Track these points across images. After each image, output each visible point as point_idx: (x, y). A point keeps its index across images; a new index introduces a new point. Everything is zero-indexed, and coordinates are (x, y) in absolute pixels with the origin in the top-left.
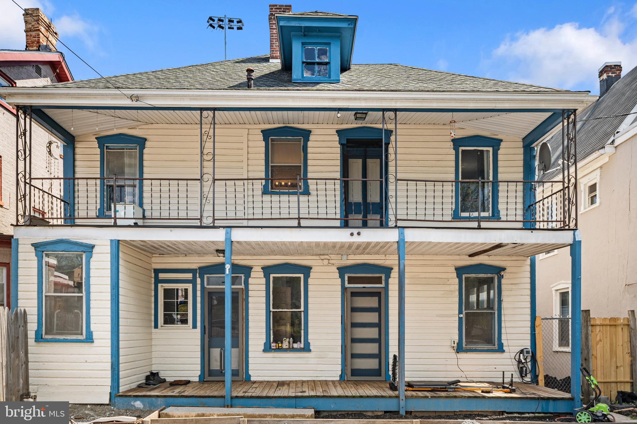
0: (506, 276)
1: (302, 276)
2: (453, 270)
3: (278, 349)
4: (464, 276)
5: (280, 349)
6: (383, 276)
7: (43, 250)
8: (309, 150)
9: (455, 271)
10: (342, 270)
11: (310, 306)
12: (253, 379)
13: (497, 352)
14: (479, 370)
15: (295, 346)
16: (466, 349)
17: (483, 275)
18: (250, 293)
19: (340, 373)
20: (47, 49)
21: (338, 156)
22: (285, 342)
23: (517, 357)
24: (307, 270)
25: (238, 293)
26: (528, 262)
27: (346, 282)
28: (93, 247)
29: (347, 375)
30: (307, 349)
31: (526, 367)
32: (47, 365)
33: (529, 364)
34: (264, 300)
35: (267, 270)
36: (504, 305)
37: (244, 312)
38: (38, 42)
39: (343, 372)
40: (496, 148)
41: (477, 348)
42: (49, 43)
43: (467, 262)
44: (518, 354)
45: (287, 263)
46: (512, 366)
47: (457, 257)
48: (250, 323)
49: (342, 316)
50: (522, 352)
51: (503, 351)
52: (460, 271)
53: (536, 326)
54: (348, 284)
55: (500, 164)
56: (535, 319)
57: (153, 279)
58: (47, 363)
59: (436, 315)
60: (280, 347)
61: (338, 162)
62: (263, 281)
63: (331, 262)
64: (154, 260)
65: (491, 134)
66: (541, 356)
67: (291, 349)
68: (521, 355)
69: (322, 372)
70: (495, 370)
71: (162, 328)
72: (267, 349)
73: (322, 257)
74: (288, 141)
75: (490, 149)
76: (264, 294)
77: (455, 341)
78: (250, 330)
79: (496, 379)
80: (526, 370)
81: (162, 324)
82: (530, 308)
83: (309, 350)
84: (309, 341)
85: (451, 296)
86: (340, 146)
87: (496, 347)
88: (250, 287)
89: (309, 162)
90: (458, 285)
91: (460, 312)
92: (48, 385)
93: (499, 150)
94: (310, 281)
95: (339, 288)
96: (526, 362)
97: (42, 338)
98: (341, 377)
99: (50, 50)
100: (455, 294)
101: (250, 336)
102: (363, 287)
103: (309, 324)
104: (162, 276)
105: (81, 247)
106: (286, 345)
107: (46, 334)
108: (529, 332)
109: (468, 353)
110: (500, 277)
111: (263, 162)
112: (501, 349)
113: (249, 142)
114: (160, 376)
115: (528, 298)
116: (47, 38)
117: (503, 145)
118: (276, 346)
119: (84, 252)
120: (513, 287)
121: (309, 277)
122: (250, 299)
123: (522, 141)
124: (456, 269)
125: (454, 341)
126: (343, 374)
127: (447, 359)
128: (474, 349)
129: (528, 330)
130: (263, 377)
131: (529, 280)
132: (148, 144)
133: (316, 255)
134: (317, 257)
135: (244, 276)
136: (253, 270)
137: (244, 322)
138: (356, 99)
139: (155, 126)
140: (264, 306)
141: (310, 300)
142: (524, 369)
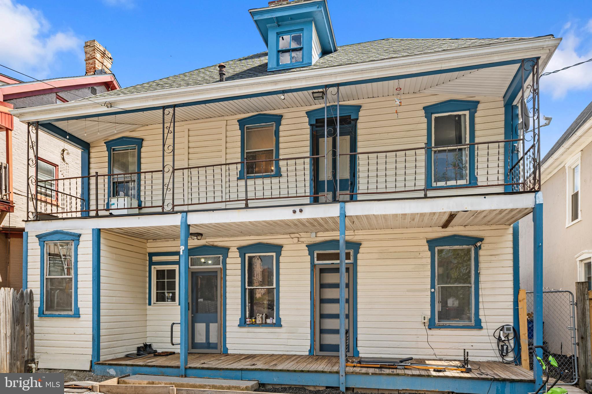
0: (484, 246)
1: (274, 254)
2: (424, 242)
3: (252, 324)
4: (436, 249)
5: (254, 325)
6: (351, 252)
7: (44, 240)
8: (281, 134)
9: (426, 244)
10: (311, 247)
11: (281, 283)
12: (230, 352)
13: (474, 328)
14: (454, 348)
15: (269, 321)
16: (439, 325)
17: (458, 246)
18: (228, 272)
19: (309, 348)
20: (102, 72)
21: (308, 137)
22: (258, 317)
23: (497, 334)
24: (278, 249)
25: (217, 272)
26: (511, 230)
27: (316, 259)
28: (79, 235)
29: (316, 350)
30: (278, 324)
31: (507, 346)
32: (47, 337)
33: (512, 342)
34: (239, 278)
35: (243, 250)
36: (482, 278)
37: (222, 289)
38: (94, 68)
39: (312, 347)
40: (473, 110)
41: (451, 325)
42: (104, 67)
43: (440, 234)
44: (498, 331)
45: (260, 243)
46: (490, 344)
47: (430, 229)
48: (227, 300)
49: (311, 292)
50: (502, 329)
51: (481, 328)
52: (432, 243)
53: (519, 301)
54: (317, 260)
55: (477, 127)
56: (519, 292)
57: (148, 262)
58: (47, 335)
59: (406, 290)
60: (254, 322)
61: (308, 143)
62: (239, 260)
63: (301, 240)
64: (148, 245)
65: (467, 96)
66: (525, 334)
67: (265, 325)
68: (502, 332)
69: (292, 346)
70: (472, 348)
71: (155, 305)
72: (243, 323)
73: (292, 236)
74: (262, 128)
75: (467, 113)
76: (239, 272)
77: (426, 317)
78: (228, 307)
79: (473, 357)
80: (507, 348)
81: (155, 302)
82: (513, 281)
83: (280, 326)
84: (281, 317)
85: (422, 270)
86: (309, 127)
87: (473, 323)
88: (228, 267)
89: (281, 146)
90: (430, 258)
91: (433, 286)
92: (47, 353)
93: (476, 112)
94: (281, 259)
95: (309, 265)
96: (508, 340)
97: (43, 314)
98: (310, 352)
99: (105, 73)
100: (427, 268)
101: (228, 312)
102: (332, 264)
103: (280, 300)
104: (155, 259)
105: (71, 236)
106: (260, 321)
107: (46, 310)
108: (512, 307)
109: (442, 329)
110: (478, 249)
111: (239, 150)
112: (478, 325)
113: (227, 132)
114: (153, 347)
115: (511, 270)
116: (102, 63)
117: (480, 106)
118: (250, 321)
119: (73, 240)
120: (493, 258)
121: (281, 255)
122: (227, 278)
123: (503, 99)
124: (428, 242)
125: (424, 317)
126: (311, 349)
127: (418, 336)
128: (447, 325)
129: (511, 305)
130: (238, 351)
131: (511, 251)
132: (145, 143)
133: (287, 234)
134: (288, 236)
135: (222, 256)
136: (230, 251)
137: (222, 299)
138: (295, 79)
139: (150, 127)
140: (239, 284)
141: (281, 277)
142: (505, 347)
